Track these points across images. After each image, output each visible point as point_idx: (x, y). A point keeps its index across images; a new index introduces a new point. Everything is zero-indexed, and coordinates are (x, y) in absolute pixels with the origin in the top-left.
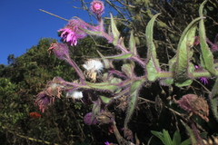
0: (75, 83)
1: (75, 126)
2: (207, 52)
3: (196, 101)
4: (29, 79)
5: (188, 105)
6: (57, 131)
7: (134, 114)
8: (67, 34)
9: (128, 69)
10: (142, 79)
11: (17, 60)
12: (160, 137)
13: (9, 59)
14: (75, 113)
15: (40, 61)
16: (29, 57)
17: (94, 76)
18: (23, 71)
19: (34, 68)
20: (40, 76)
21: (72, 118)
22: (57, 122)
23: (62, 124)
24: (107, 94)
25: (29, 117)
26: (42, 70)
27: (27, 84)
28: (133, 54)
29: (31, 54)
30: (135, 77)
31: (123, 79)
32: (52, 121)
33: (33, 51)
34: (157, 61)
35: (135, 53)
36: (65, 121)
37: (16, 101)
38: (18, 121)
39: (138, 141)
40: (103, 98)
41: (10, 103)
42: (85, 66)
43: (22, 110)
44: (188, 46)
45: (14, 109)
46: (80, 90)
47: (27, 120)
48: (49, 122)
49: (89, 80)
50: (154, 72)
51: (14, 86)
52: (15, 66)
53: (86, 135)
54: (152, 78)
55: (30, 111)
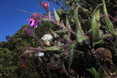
0: (39, 48)
1: (45, 70)
2: (109, 23)
3: (104, 51)
4: (18, 48)
5: (100, 54)
6: (36, 74)
7: (73, 62)
8: (31, 22)
9: (67, 37)
10: (75, 42)
11: (11, 38)
12: (91, 72)
13: (6, 38)
14: (45, 63)
15: (23, 37)
16: (17, 36)
17: (48, 43)
18: (14, 44)
19: (20, 41)
20: (24, 45)
21: (43, 66)
22: (35, 69)
23: (38, 70)
24: (57, 52)
25: (21, 68)
26: (25, 42)
27: (17, 50)
28: (69, 29)
29: (18, 34)
30: (71, 41)
31: (65, 43)
32: (33, 69)
33: (18, 32)
34: (82, 31)
35: (70, 28)
36: (40, 68)
37: (13, 60)
38: (15, 70)
39: (78, 76)
40: (55, 55)
41: (9, 62)
42: (42, 38)
43: (16, 65)
44: (97, 21)
45: (12, 65)
46: (42, 52)
47: (20, 70)
48: (31, 70)
49: (46, 46)
50: (81, 37)
51: (11, 52)
52: (10, 41)
53: (52, 74)
54: (80, 41)
55: (21, 65)
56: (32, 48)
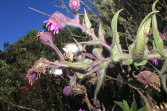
0: (57, 62)
1: (55, 97)
2: (158, 39)
3: (151, 76)
4: (20, 61)
5: (144, 79)
6: (42, 101)
8: (51, 24)
9: (97, 52)
10: (109, 60)
11: (11, 46)
13: (5, 45)
14: (56, 87)
15: (28, 47)
16: (20, 44)
18: (15, 55)
19: (24, 52)
20: (29, 59)
21: (53, 91)
22: (41, 94)
23: (45, 96)
25: (20, 91)
26: (31, 54)
27: (18, 65)
28: (102, 40)
29: (22, 42)
30: (103, 58)
31: (93, 60)
32: (38, 93)
33: (23, 39)
34: (120, 46)
36: (48, 93)
37: (10, 78)
38: (12, 93)
39: (104, 109)
40: (78, 74)
41: (5, 80)
42: (64, 49)
43: (14, 85)
44: (145, 34)
45: (9, 84)
46: (60, 68)
47: (18, 93)
48: (35, 95)
49: (67, 60)
50: (117, 54)
51: (9, 66)
52: (10, 51)
54: (116, 59)
55: (21, 86)
56: (47, 61)
